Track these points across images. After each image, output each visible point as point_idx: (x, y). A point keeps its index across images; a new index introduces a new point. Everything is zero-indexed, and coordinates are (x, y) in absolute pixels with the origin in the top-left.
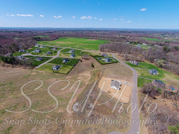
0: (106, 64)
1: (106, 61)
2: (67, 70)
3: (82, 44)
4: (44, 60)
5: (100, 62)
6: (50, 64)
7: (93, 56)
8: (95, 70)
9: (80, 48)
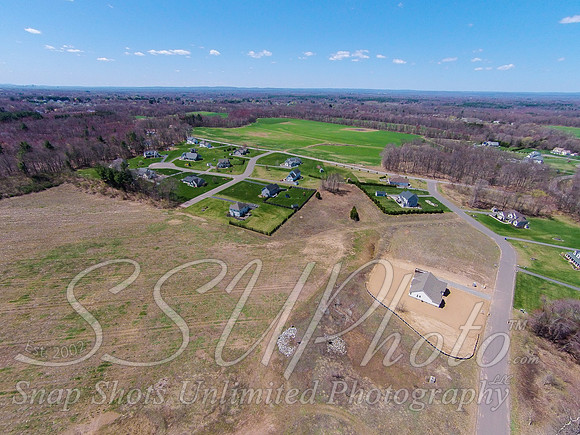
0: (402, 213)
1: (403, 202)
2: (272, 220)
3: (327, 142)
4: (206, 185)
5: (379, 206)
6: (223, 197)
7: (359, 185)
8: (360, 229)
9: (318, 155)
